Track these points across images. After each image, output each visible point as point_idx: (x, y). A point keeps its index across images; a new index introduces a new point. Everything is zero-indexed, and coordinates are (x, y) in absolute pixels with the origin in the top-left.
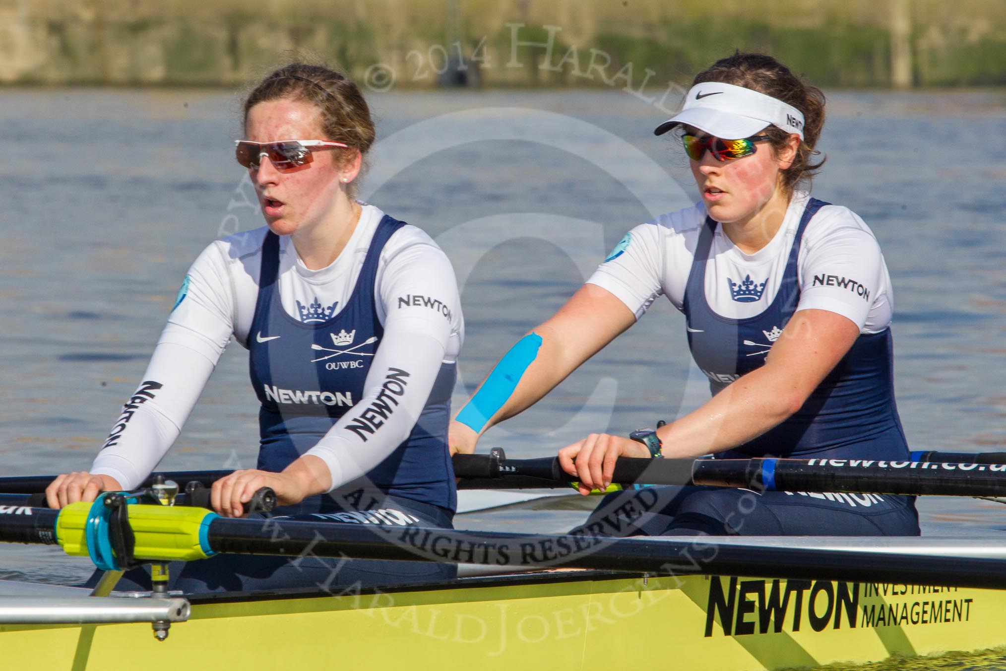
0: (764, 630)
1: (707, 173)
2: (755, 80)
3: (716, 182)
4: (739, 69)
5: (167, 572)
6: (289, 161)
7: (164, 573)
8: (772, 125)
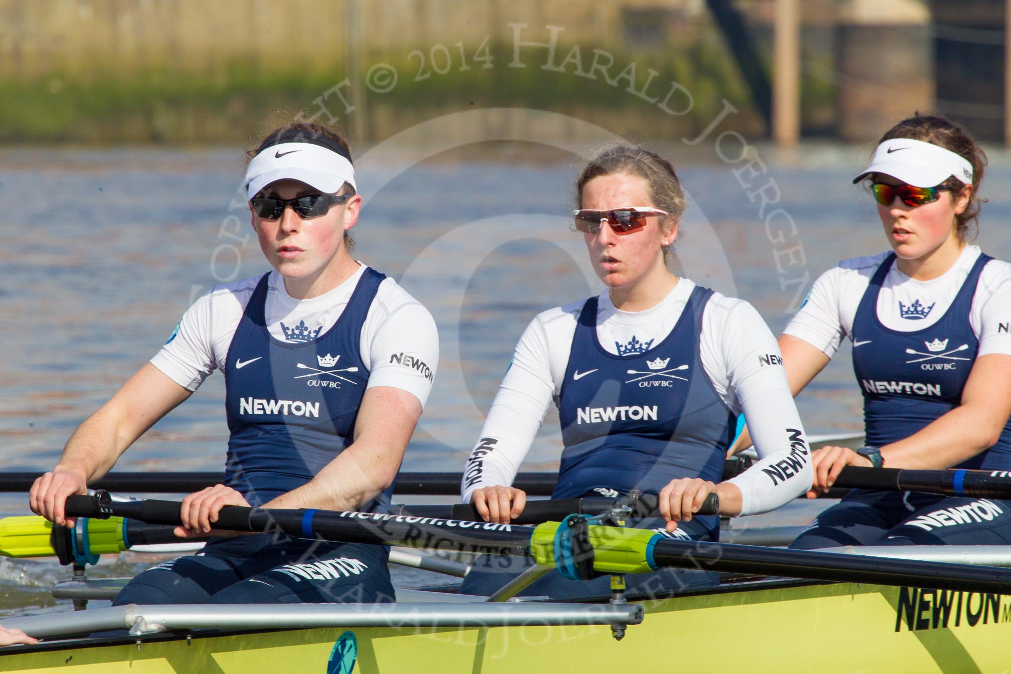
0: (935, 626)
1: (897, 216)
2: (937, 138)
3: (904, 224)
4: (923, 127)
5: (624, 582)
6: (620, 224)
7: (621, 583)
8: (953, 176)
